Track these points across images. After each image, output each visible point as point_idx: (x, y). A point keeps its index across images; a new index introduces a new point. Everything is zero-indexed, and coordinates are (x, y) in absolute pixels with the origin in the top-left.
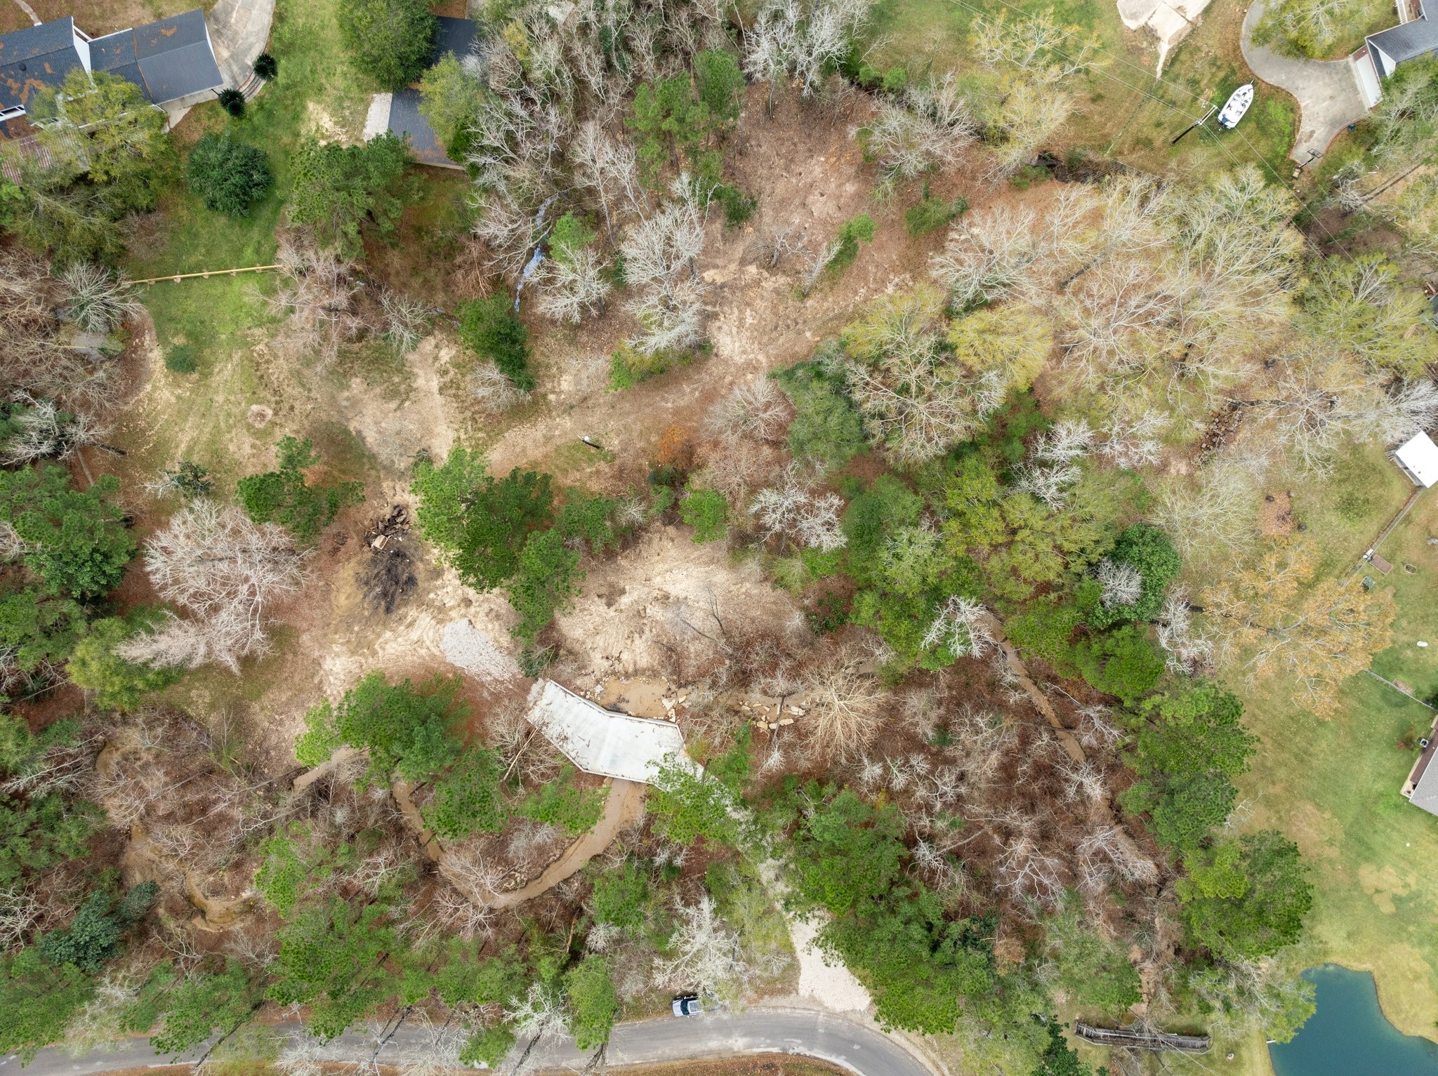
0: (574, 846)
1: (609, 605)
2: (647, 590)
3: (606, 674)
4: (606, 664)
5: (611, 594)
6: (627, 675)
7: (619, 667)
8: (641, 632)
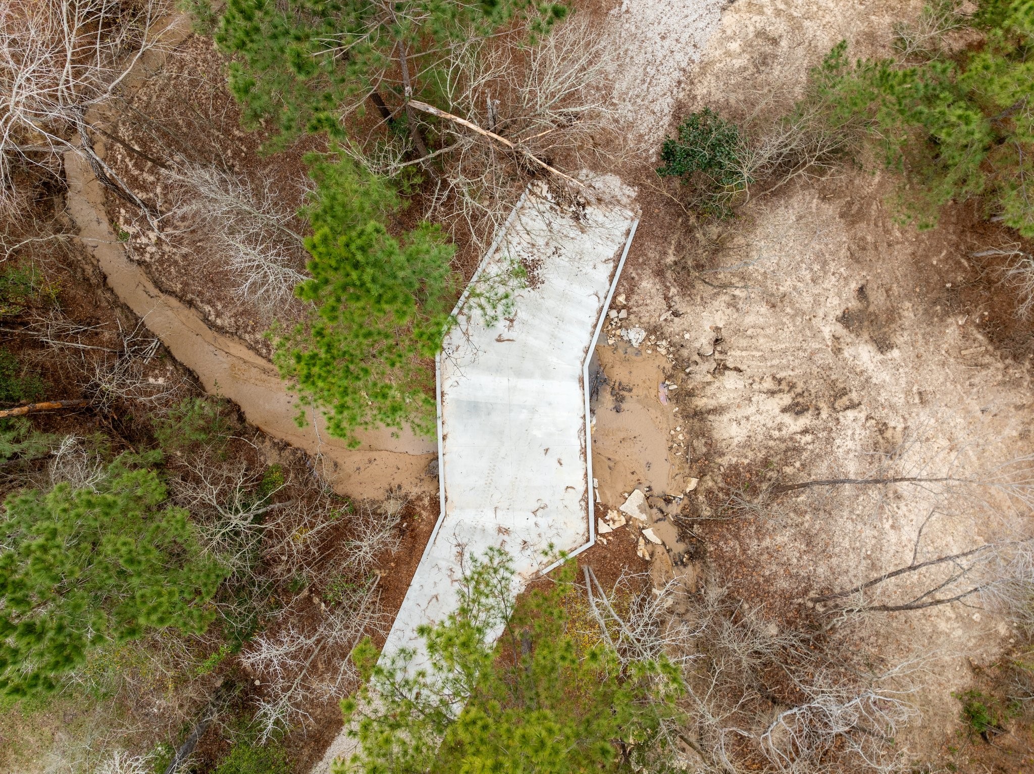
0: (250, 356)
1: (846, 319)
2: (899, 400)
3: (677, 347)
4: (704, 341)
5: (873, 319)
6: (682, 396)
7: (701, 372)
8: (796, 409)
